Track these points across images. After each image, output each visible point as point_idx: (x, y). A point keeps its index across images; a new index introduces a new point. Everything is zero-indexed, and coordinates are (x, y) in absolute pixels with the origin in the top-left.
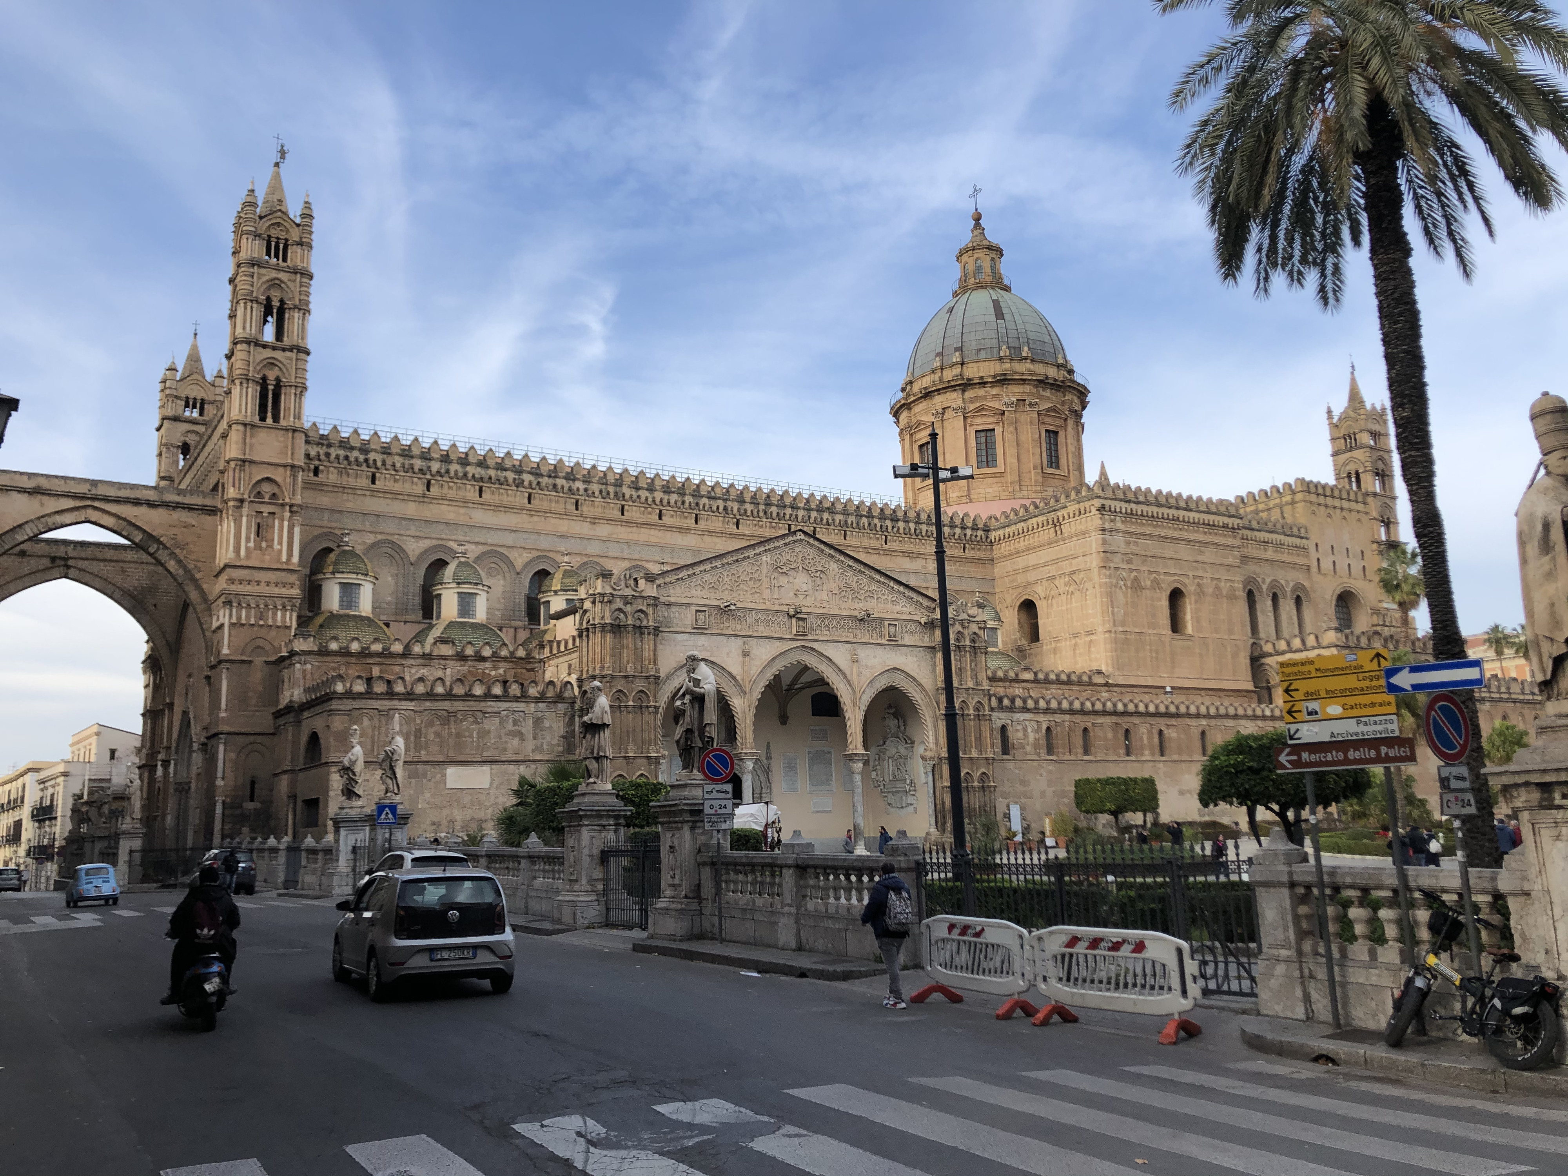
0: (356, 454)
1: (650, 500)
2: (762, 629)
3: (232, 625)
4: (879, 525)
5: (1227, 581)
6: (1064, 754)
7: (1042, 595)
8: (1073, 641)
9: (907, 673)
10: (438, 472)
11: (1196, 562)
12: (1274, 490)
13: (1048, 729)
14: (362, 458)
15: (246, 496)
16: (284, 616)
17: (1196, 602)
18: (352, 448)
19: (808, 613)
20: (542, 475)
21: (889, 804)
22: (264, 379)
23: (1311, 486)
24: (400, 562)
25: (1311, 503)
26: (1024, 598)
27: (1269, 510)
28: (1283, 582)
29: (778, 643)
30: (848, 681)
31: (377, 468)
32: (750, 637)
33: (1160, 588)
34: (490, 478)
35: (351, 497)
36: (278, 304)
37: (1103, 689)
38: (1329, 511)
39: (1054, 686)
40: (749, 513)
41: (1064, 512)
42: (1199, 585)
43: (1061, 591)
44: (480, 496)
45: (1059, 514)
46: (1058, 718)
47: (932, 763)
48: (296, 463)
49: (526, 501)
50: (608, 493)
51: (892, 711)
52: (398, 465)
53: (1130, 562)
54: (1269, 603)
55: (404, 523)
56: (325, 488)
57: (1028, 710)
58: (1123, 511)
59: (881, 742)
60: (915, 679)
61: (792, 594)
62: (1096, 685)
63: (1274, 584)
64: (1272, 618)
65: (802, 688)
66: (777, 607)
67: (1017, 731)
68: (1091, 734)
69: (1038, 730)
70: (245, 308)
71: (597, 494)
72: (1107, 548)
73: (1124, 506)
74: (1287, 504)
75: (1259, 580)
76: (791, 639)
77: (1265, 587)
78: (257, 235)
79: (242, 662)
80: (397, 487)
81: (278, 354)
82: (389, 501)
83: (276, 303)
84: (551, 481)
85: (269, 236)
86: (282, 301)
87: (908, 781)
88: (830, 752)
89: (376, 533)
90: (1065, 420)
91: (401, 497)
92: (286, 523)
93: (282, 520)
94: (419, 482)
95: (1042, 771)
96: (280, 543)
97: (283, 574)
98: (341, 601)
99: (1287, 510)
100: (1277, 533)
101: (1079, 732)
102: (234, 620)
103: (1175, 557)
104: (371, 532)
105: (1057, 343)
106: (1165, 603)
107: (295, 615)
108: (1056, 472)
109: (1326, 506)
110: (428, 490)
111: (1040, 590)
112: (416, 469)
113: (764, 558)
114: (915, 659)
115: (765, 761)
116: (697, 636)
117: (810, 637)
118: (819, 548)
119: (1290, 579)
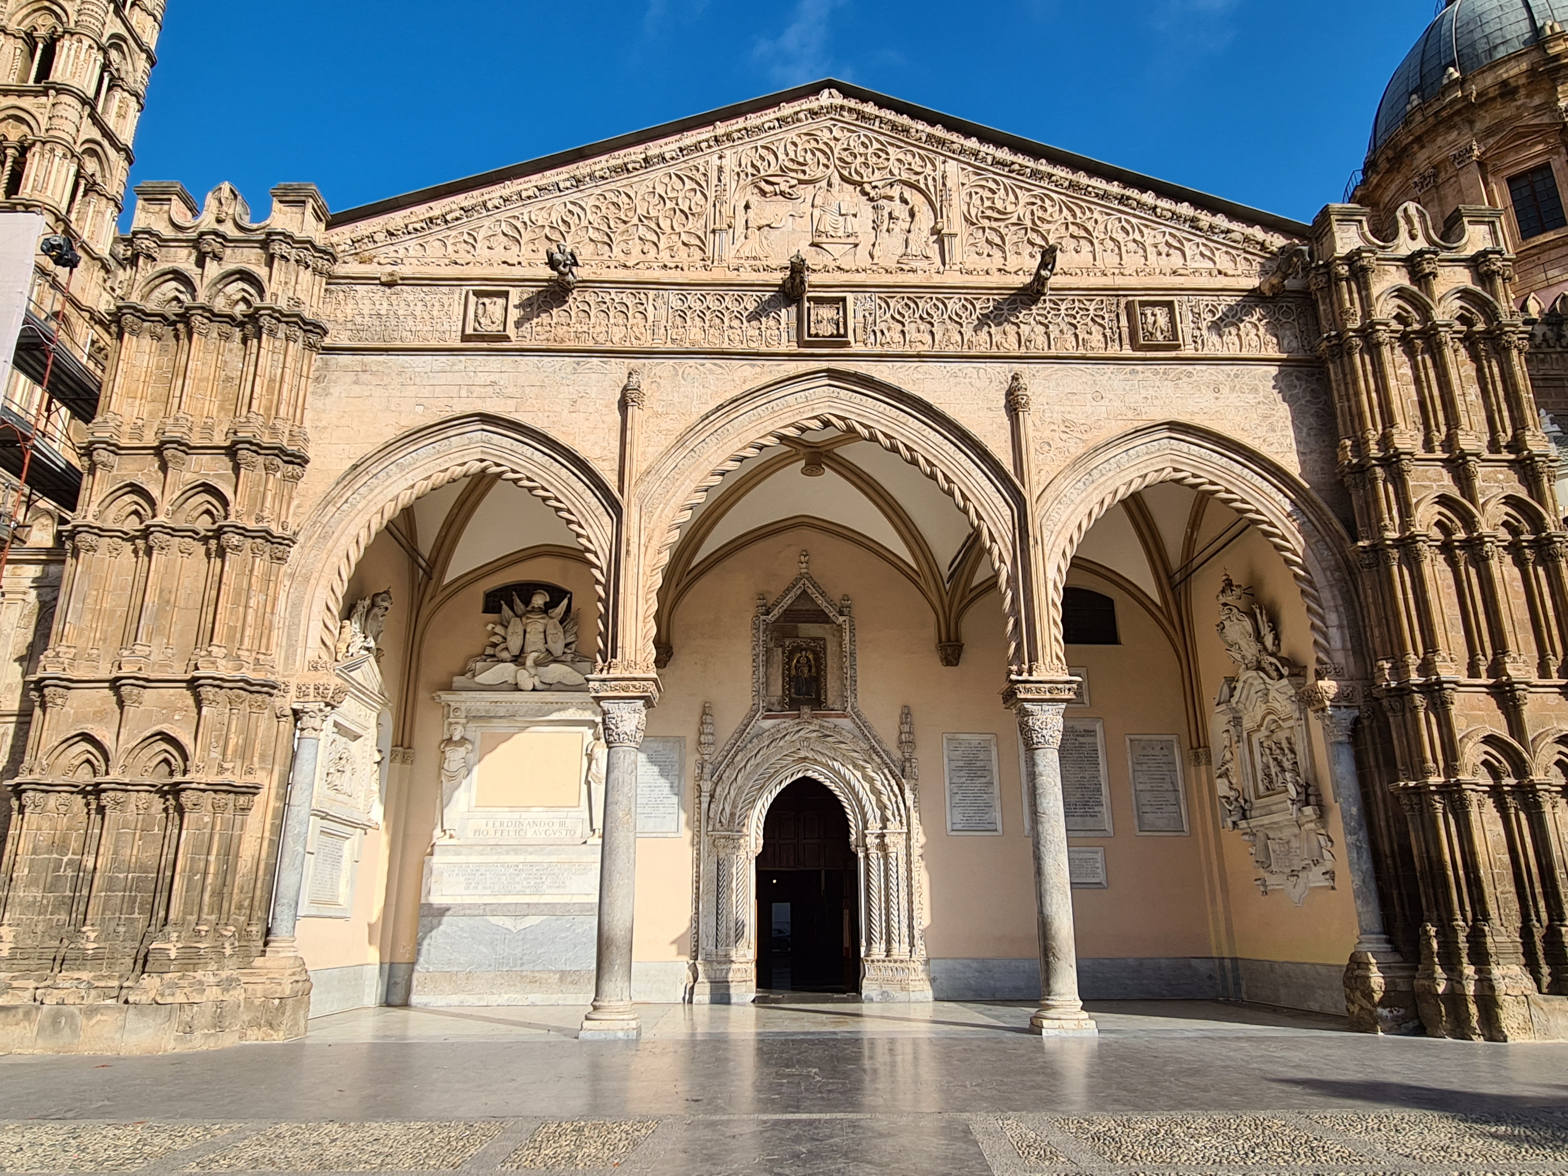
2: (695, 334)
9: (1217, 438)
19: (847, 286)
29: (745, 370)
32: (651, 354)
36: (46, 36)
66: (749, 275)
76: (792, 357)
83: (42, 35)
86: (53, 31)
113: (715, 161)
114: (1251, 398)
115: (897, 754)
116: (479, 360)
117: (857, 348)
118: (894, 127)
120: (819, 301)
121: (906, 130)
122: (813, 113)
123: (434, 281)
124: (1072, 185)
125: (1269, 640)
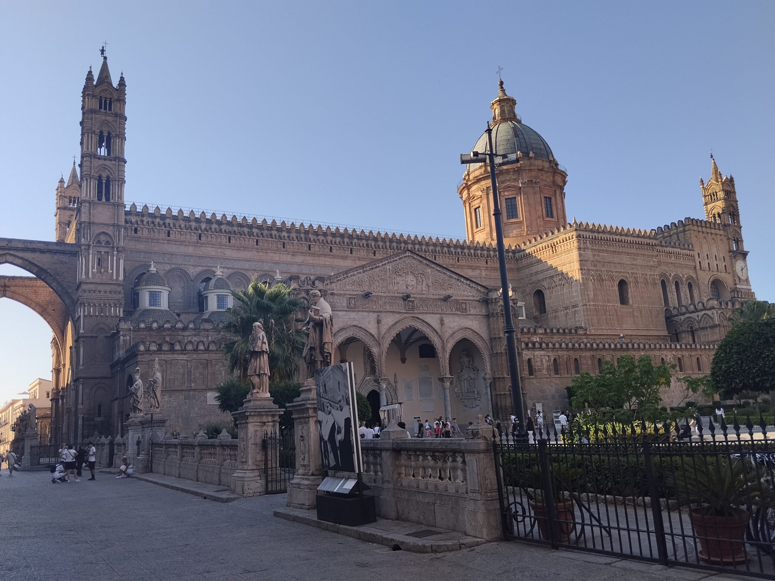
0: (158, 220)
1: (325, 241)
2: (388, 308)
3: (84, 316)
4: (454, 251)
5: (650, 275)
6: (564, 374)
7: (547, 287)
8: (565, 312)
9: (473, 330)
10: (205, 229)
11: (632, 264)
12: (673, 225)
13: (555, 360)
14: (161, 222)
15: (91, 243)
16: (115, 310)
17: (634, 287)
18: (156, 217)
19: (414, 298)
20: (263, 229)
21: (466, 406)
22: (100, 177)
23: (694, 221)
24: (185, 280)
25: (694, 231)
26: (537, 289)
27: (670, 236)
28: (681, 275)
29: (397, 316)
30: (440, 336)
31: (170, 228)
32: (381, 312)
33: (613, 280)
34: (235, 231)
35: (156, 244)
36: (107, 134)
37: (584, 337)
38: (704, 235)
39: (556, 336)
40: (381, 246)
41: (558, 240)
42: (635, 277)
43: (557, 284)
44: (230, 242)
45: (555, 241)
46: (560, 353)
47: (489, 381)
48: (119, 223)
49: (255, 244)
50: (301, 238)
51: (465, 353)
52: (182, 226)
53: (595, 266)
54: (674, 287)
55: (187, 258)
56: (141, 240)
57: (543, 350)
58: (591, 237)
59: (460, 371)
60: (478, 334)
61: (404, 287)
62: (580, 335)
63: (675, 277)
64: (676, 295)
65: (413, 342)
66: (396, 295)
67: (538, 361)
68: (579, 362)
69: (549, 360)
70: (88, 137)
71: (295, 239)
72: (582, 258)
73: (591, 234)
74: (681, 232)
75: (668, 274)
76: (405, 313)
77: (671, 278)
78: (94, 96)
79: (92, 337)
80: (183, 238)
81: (108, 163)
82: (178, 246)
83: (105, 134)
84: (268, 232)
85: (101, 97)
86: (109, 133)
87: (476, 392)
88: (431, 378)
89: (171, 264)
90: (555, 191)
91: (185, 244)
92: (115, 258)
93: (113, 256)
94: (195, 235)
95: (552, 384)
96: (112, 269)
97: (114, 286)
98: (150, 301)
99: (681, 235)
100: (676, 248)
101: (572, 361)
102: (86, 313)
103: (620, 262)
104: (168, 264)
105: (548, 149)
106: (616, 288)
107: (122, 310)
108: (551, 219)
109: (703, 232)
110: (200, 239)
111: (545, 284)
112: (193, 228)
113: (388, 267)
114: (477, 322)
115: (394, 384)
116: (351, 313)
117: (416, 311)
118: (419, 261)
119: (684, 273)
120: (409, 301)
121: (422, 262)
122: (405, 257)
123: (340, 295)
124: (450, 276)
125: (472, 362)
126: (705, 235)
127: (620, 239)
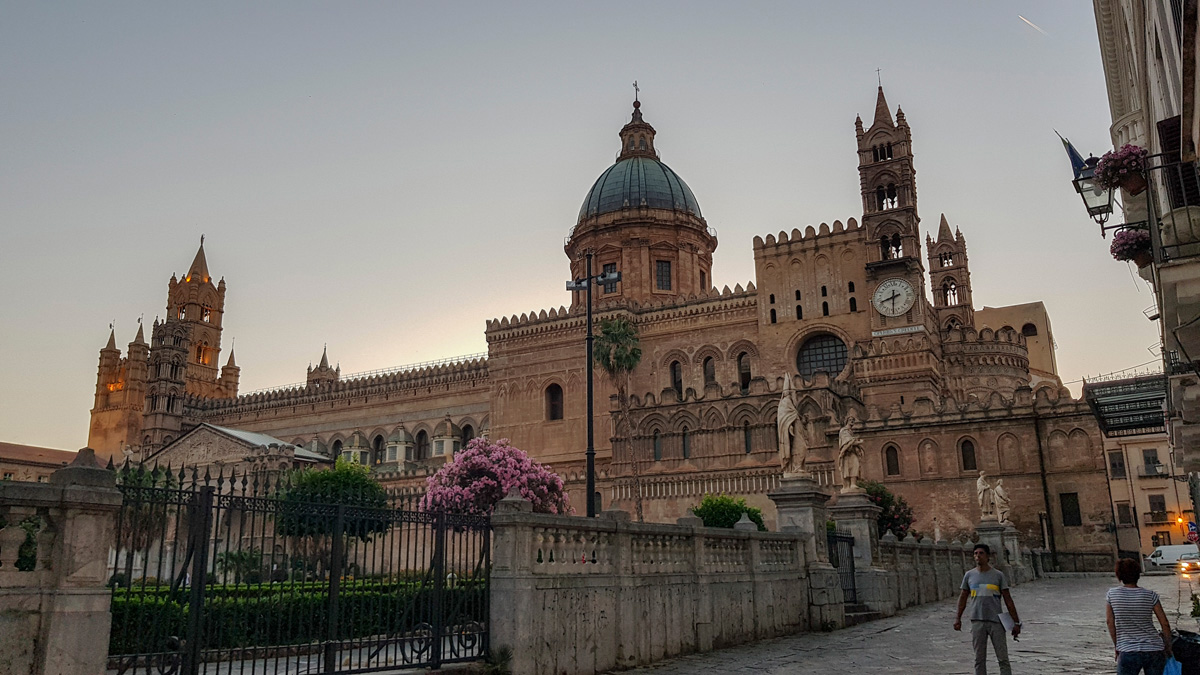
1: (344, 396)
4: (467, 375)
19: (200, 467)
25: (765, 257)
28: (718, 346)
33: (538, 388)
38: (795, 257)
40: (392, 389)
42: (574, 376)
54: (698, 368)
61: (197, 458)
63: (705, 350)
72: (493, 368)
73: (507, 332)
75: (685, 351)
77: (691, 356)
90: (621, 251)
100: (710, 301)
103: (552, 359)
106: (543, 398)
109: (790, 253)
113: (187, 442)
119: (728, 339)
126: (799, 256)
127: (554, 326)
